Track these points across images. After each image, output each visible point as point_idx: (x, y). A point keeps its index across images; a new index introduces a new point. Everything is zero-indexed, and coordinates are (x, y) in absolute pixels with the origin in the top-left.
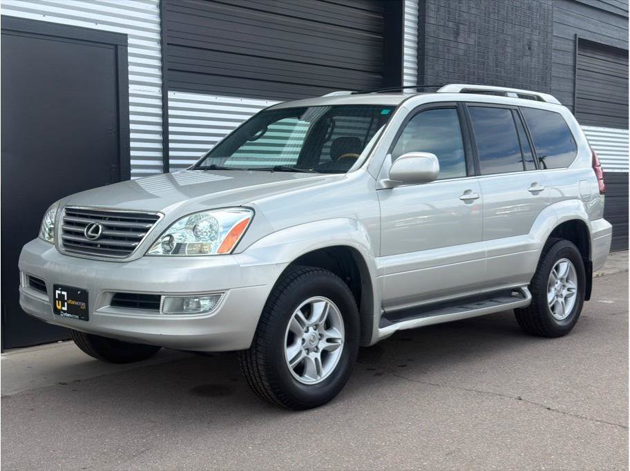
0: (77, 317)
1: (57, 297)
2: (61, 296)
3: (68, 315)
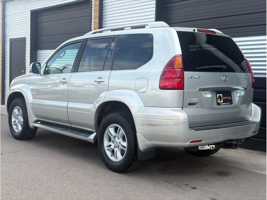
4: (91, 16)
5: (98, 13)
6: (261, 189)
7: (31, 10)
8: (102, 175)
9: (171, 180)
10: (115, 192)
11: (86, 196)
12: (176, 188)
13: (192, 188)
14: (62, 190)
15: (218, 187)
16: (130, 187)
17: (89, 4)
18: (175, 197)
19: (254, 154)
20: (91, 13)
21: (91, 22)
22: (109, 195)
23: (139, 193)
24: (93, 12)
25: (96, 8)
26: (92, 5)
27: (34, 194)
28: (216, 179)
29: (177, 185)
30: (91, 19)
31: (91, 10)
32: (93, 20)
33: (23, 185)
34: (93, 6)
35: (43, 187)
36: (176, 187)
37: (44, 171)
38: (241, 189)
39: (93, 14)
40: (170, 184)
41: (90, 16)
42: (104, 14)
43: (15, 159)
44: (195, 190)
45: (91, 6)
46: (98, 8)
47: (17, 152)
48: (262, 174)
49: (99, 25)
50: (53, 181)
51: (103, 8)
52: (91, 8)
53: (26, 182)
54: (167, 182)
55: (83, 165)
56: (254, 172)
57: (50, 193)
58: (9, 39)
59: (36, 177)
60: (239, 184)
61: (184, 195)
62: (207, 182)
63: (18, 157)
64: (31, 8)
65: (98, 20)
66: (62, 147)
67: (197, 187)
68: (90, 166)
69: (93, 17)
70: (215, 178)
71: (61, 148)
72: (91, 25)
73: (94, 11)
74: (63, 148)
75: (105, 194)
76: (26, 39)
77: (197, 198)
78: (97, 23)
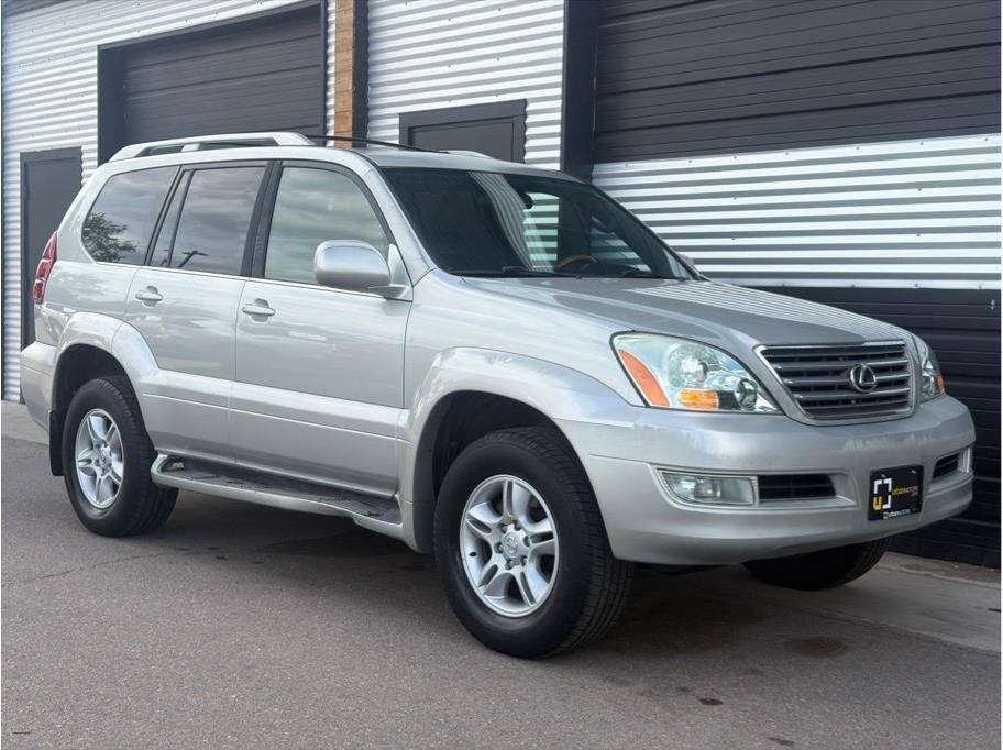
0: (908, 511)
1: (876, 492)
2: (883, 488)
3: (895, 514)
4: (326, 67)
5: (349, 56)
6: (956, 702)
7: (99, 46)
8: (372, 658)
9: (625, 672)
10: (417, 721)
11: (311, 736)
12: (644, 701)
13: (705, 702)
14: (224, 716)
15: (799, 698)
16: (476, 700)
17: (319, 22)
18: (640, 737)
19: (935, 575)
20: (326, 57)
21: (326, 89)
22: (396, 733)
23: (510, 724)
24: (332, 50)
25: (341, 36)
26: (327, 25)
27: (119, 732)
28: (792, 668)
29: (650, 692)
30: (326, 77)
31: (326, 46)
32: (332, 81)
33: (78, 697)
34: (332, 29)
35: (151, 706)
36: (645, 698)
37: (154, 646)
38: (884, 704)
39: (332, 60)
40: (622, 689)
41: (323, 67)
42: (372, 59)
43: (46, 602)
44: (716, 709)
45: (323, 27)
46: (349, 36)
47: (55, 578)
48: (960, 648)
49: (355, 98)
50: (191, 684)
51: (370, 38)
52: (327, 35)
53: (90, 687)
54: (612, 679)
55: (302, 622)
56: (930, 641)
57: (179, 727)
58: (18, 155)
59: (126, 670)
60: (878, 684)
61: (673, 727)
62: (760, 678)
63: (58, 597)
64: (101, 37)
65: (351, 81)
66: (220, 555)
67: (722, 699)
68: (328, 626)
69: (332, 71)
70: (790, 663)
71: (218, 558)
72: (326, 99)
73: (337, 48)
74: (224, 561)
75: (382, 726)
76: (81, 154)
77: (722, 737)
78: (348, 91)
